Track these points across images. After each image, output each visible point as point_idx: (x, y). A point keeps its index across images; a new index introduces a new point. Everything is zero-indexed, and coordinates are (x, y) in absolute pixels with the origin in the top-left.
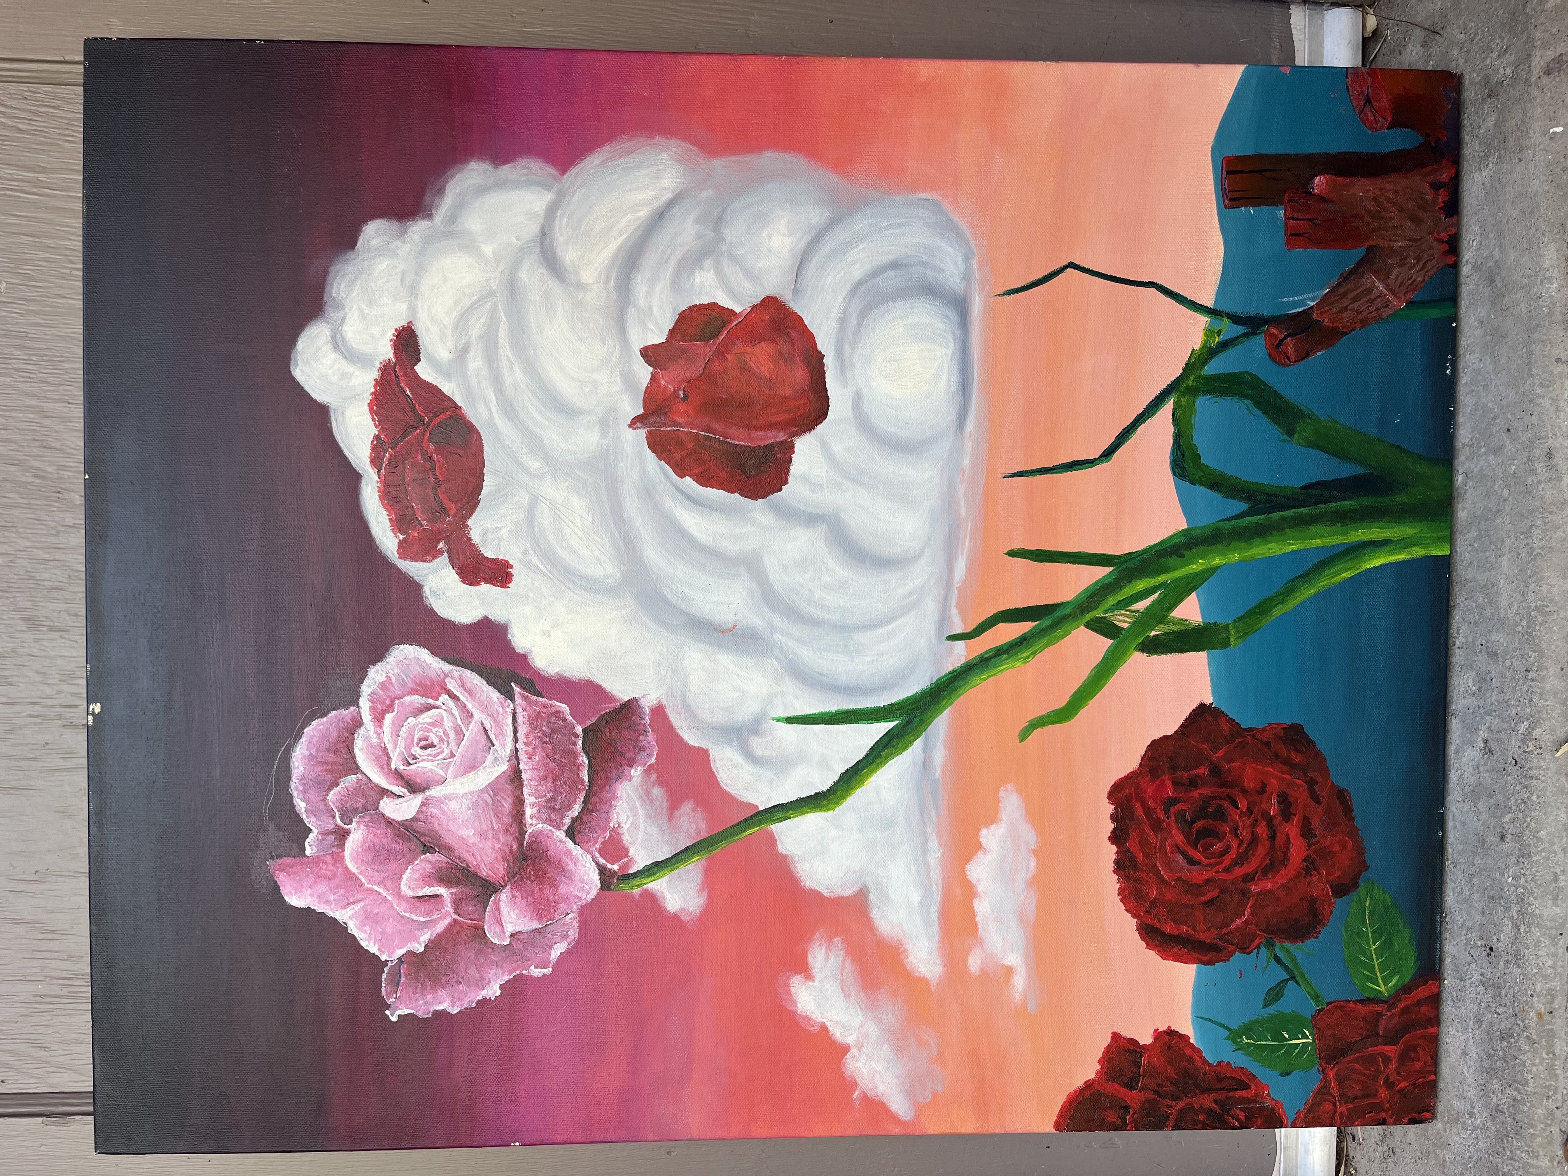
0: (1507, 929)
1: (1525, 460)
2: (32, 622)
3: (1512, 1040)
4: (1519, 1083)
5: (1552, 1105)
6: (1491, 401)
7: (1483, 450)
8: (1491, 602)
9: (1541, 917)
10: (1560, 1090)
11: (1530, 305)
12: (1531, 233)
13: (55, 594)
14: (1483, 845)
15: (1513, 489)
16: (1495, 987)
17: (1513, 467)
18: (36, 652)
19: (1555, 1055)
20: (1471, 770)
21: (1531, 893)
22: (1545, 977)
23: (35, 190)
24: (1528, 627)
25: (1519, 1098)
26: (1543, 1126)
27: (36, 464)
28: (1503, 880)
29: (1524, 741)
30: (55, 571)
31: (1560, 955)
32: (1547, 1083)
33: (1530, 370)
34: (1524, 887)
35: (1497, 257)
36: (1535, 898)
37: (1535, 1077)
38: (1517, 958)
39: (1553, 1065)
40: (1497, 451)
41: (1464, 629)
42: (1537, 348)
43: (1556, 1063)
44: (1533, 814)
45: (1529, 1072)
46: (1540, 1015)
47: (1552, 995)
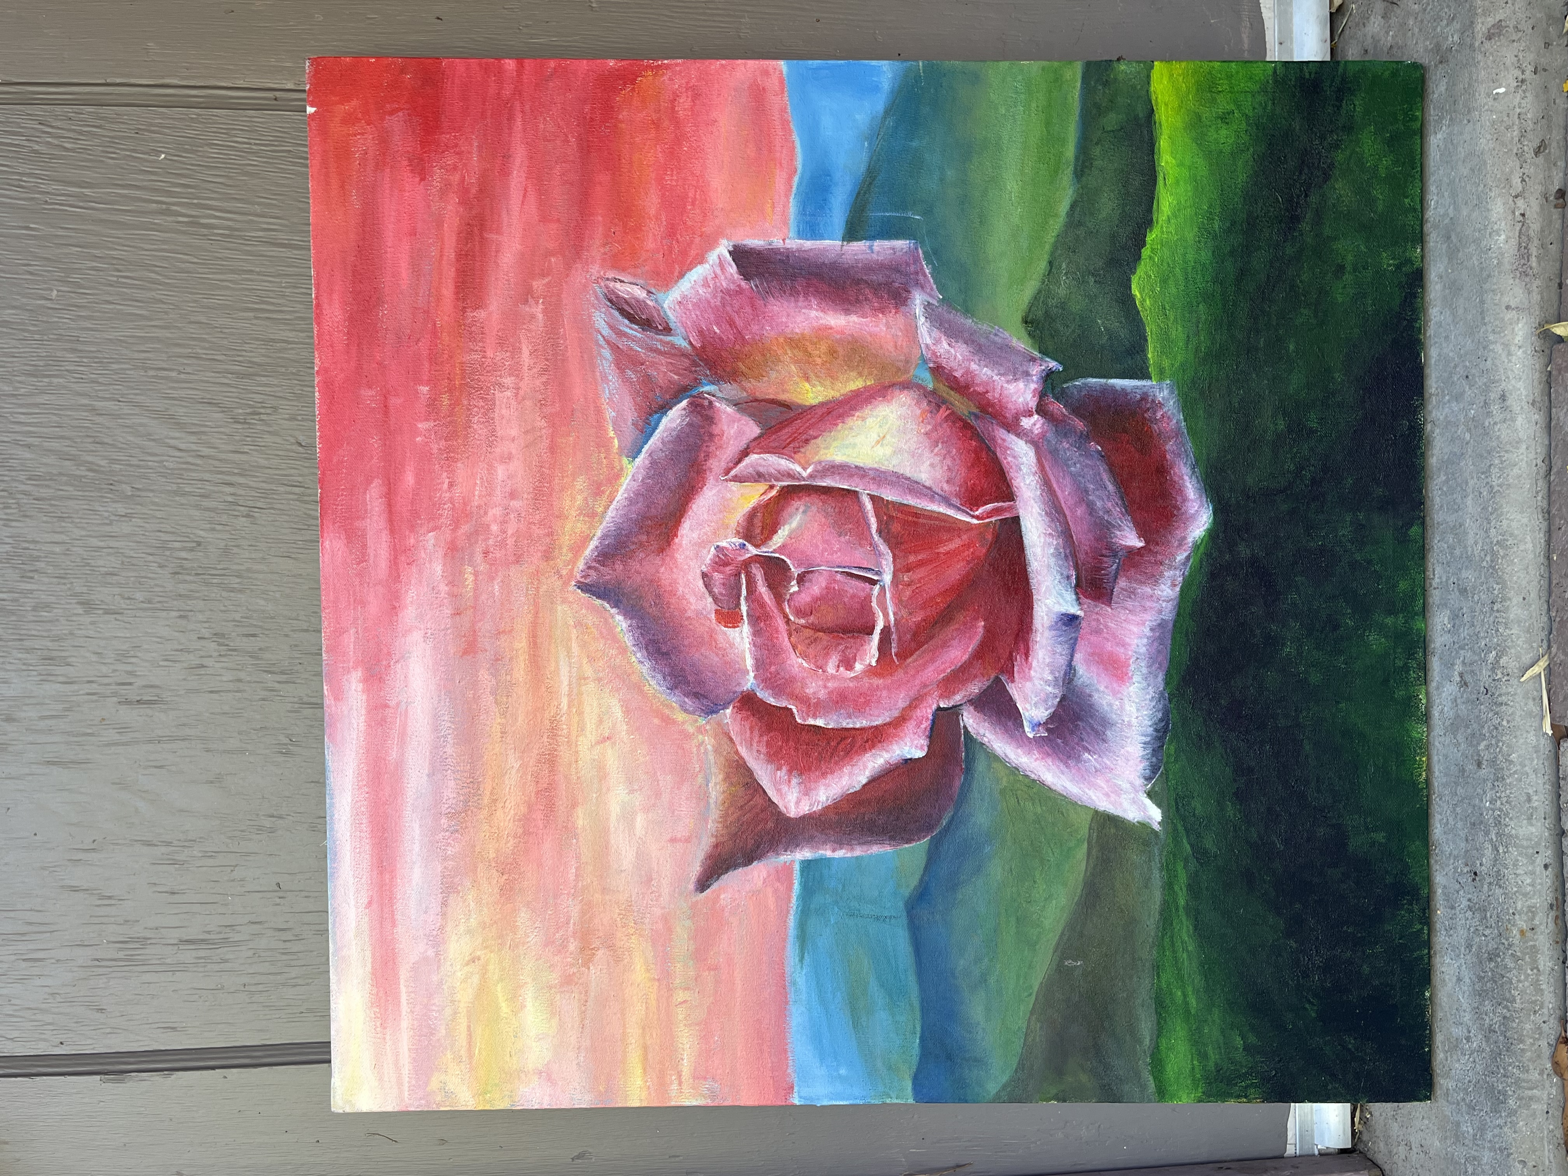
0: (1488, 852)
1: (1482, 404)
2: (88, 606)
3: (1499, 960)
4: (1508, 1001)
5: (1538, 1019)
6: (1452, 351)
7: (1447, 398)
8: (1459, 541)
9: (1517, 837)
10: (1546, 1004)
11: (1481, 258)
12: (1480, 189)
13: (109, 579)
14: (1463, 775)
15: (1473, 431)
16: (1480, 909)
17: (1473, 412)
18: (91, 633)
19: (1539, 970)
20: (1450, 703)
21: (1507, 815)
22: (1525, 895)
23: (81, 204)
24: (1492, 561)
25: (1508, 1015)
26: (1531, 1040)
27: (90, 459)
28: (1482, 805)
29: (1493, 669)
30: (109, 558)
31: (1538, 873)
32: (1533, 999)
33: (1483, 318)
34: (1501, 810)
35: (1451, 215)
36: (1511, 819)
37: (1522, 993)
38: (1499, 879)
39: (1538, 980)
40: (1458, 398)
41: (1438, 570)
42: (1488, 297)
43: (1541, 978)
44: (1504, 738)
45: (1516, 988)
46: (1522, 932)
47: (1532, 912)
